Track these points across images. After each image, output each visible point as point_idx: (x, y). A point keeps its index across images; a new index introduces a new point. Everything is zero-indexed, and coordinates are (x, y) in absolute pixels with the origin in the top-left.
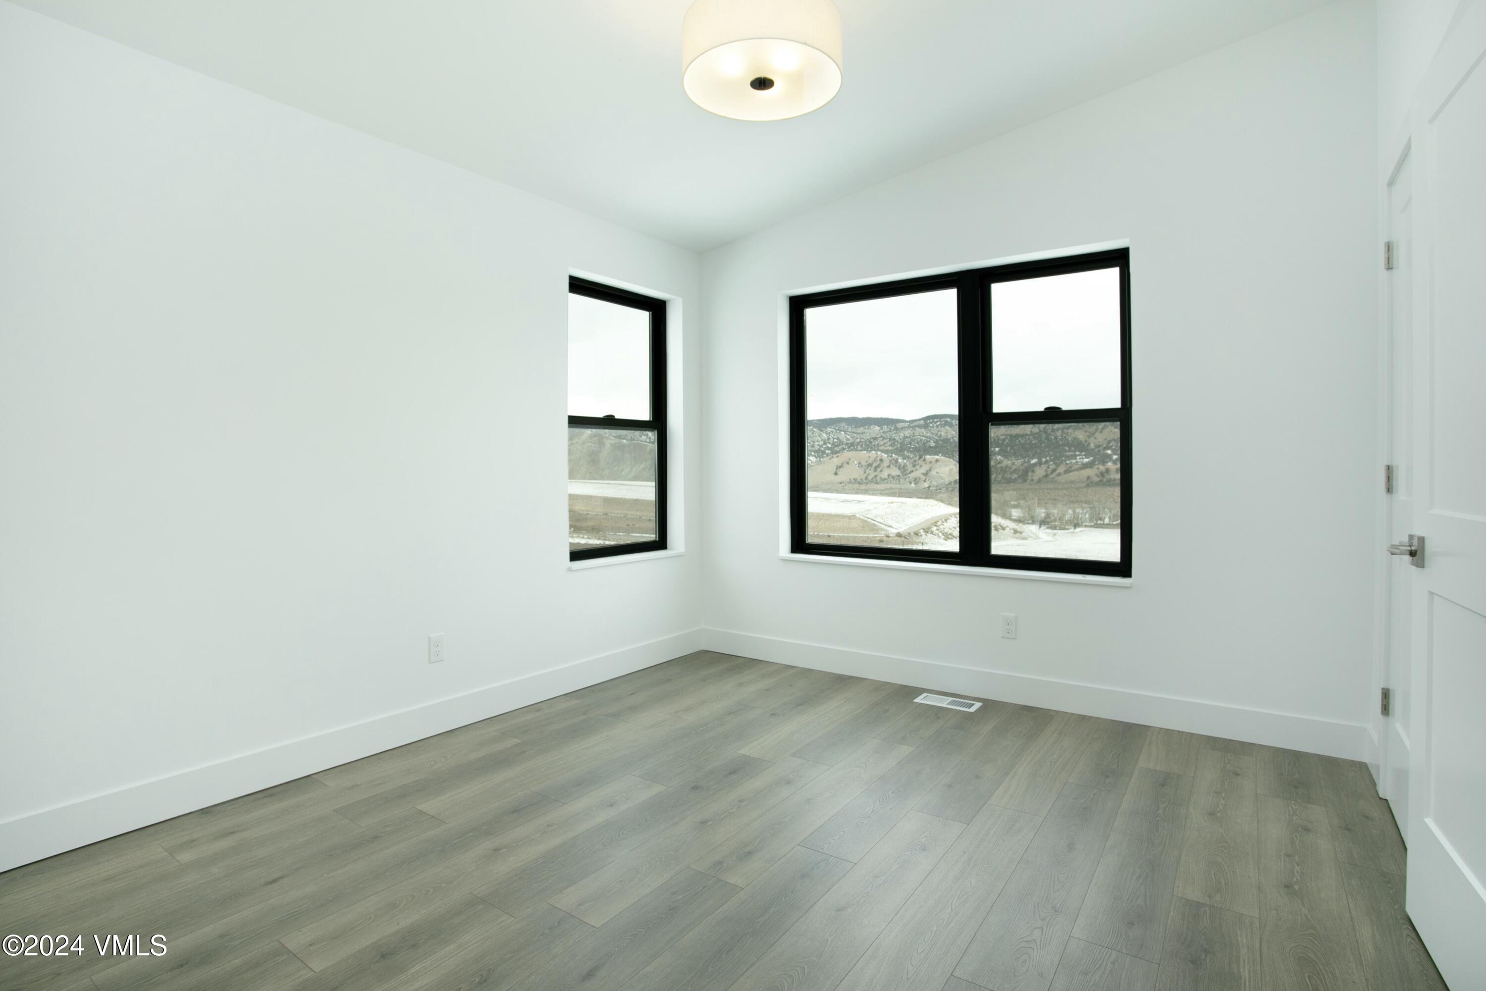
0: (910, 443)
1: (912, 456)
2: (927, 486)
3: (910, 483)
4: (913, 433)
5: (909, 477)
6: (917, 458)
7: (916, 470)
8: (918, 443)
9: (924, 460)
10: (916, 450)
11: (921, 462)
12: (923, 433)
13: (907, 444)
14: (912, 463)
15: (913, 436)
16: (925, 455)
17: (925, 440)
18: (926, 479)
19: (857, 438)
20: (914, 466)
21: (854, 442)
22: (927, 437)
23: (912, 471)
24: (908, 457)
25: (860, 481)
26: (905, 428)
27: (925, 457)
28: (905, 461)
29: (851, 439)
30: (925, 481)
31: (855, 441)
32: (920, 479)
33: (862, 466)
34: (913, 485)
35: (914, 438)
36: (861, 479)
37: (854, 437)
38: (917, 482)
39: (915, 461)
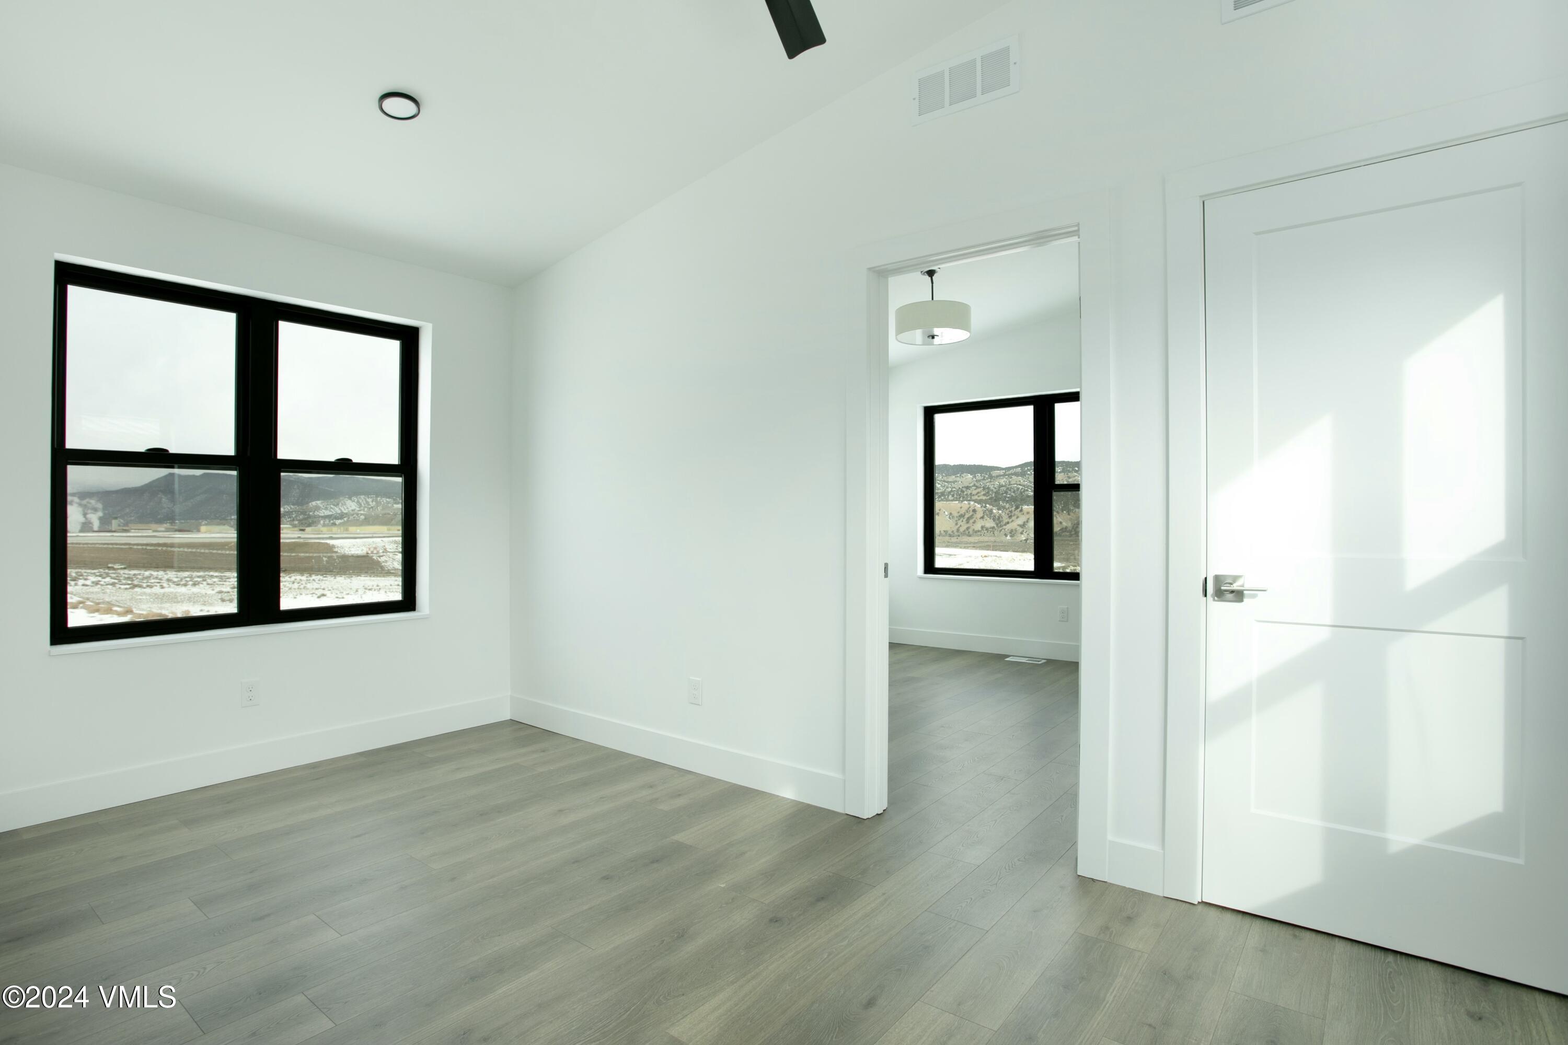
0: (1006, 492)
1: (1007, 506)
2: (1024, 539)
3: (1006, 535)
4: (1010, 482)
5: (1005, 529)
6: (1013, 509)
7: (1012, 521)
8: (1014, 492)
9: (1021, 511)
10: (1013, 499)
11: (1017, 512)
12: (1020, 481)
13: (1002, 494)
14: (1008, 514)
15: (1009, 485)
16: (1022, 505)
17: (1022, 489)
18: (1023, 531)
19: (947, 488)
20: (1010, 517)
21: (944, 492)
22: (1024, 486)
23: (1008, 523)
24: (1004, 508)
25: (952, 533)
26: (1001, 476)
27: (1022, 508)
28: (1000, 512)
29: (942, 488)
30: (1022, 533)
31: (945, 490)
32: (1016, 530)
33: (953, 517)
34: (1008, 537)
35: (1010, 486)
36: (953, 532)
37: (944, 486)
38: (1014, 535)
39: (1011, 512)
